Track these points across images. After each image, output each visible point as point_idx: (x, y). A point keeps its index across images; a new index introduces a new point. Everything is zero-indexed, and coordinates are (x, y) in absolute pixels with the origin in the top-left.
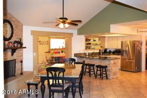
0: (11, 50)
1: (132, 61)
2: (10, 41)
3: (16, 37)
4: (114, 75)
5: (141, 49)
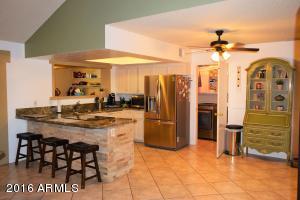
1: (169, 123)
4: (119, 168)
5: (187, 94)
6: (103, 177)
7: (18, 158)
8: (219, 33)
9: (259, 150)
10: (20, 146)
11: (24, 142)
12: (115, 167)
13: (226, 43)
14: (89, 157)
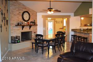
0: (29, 26)
2: (28, 22)
3: (33, 19)
7: (71, 41)
10: (72, 38)
11: (73, 37)
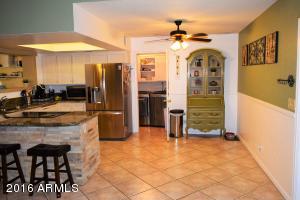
4: (91, 167)
6: (76, 179)
8: (178, 23)
9: (201, 130)
12: (87, 167)
13: (185, 33)
14: (61, 159)
